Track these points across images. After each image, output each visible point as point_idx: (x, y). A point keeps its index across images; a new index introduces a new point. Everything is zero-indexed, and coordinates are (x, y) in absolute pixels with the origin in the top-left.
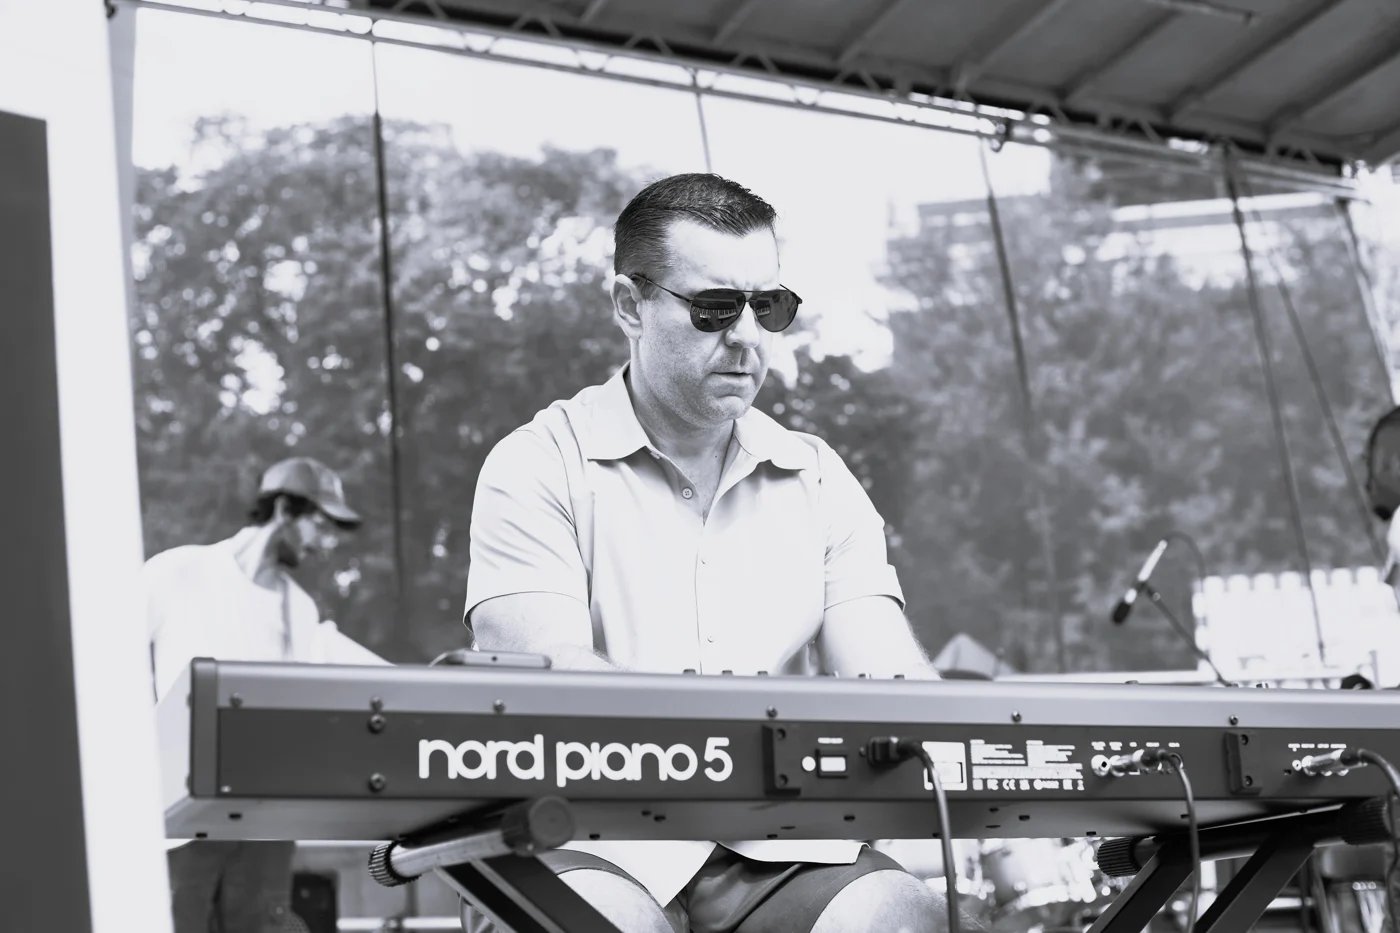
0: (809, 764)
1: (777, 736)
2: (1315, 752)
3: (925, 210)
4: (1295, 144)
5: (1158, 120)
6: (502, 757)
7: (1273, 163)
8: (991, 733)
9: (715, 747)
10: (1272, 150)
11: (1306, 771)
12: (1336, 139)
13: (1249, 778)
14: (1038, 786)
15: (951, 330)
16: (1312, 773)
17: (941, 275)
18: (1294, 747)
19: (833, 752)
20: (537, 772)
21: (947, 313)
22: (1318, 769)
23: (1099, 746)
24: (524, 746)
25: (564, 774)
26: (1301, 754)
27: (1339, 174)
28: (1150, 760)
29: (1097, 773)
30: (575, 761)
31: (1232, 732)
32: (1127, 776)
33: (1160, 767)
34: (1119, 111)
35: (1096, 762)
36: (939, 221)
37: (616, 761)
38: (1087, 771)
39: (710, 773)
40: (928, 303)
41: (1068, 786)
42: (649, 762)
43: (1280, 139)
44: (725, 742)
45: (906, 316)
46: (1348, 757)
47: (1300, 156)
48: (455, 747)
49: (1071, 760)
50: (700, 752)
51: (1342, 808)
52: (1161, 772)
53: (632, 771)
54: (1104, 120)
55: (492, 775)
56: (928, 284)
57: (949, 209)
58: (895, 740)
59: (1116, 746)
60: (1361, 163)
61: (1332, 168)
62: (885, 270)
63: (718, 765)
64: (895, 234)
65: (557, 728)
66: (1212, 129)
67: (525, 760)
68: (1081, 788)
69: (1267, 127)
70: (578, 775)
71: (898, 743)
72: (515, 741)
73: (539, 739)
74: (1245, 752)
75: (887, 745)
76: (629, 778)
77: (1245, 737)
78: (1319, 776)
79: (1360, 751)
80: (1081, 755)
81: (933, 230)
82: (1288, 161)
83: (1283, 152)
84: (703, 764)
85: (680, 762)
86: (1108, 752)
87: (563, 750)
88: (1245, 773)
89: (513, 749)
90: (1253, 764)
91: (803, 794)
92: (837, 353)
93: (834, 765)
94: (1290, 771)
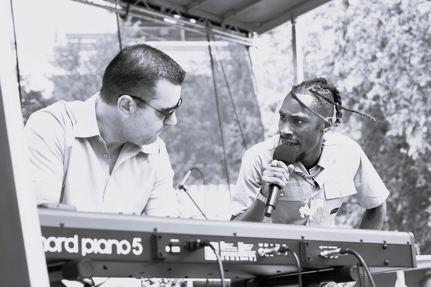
0: (168, 249)
1: (158, 238)
2: (328, 249)
3: (70, 36)
4: (232, 24)
5: (183, 11)
6: (63, 243)
7: (223, 31)
8: (227, 239)
9: (137, 242)
10: (223, 25)
11: (325, 256)
12: (246, 23)
13: (309, 258)
14: (242, 259)
15: (79, 84)
16: (327, 257)
17: (76, 63)
18: (321, 247)
19: (176, 245)
20: (75, 250)
21: (78, 78)
22: (329, 255)
23: (261, 245)
24: (70, 240)
25: (85, 251)
26: (324, 250)
27: (247, 36)
28: (282, 250)
29: (261, 255)
30: (89, 246)
31: (302, 241)
32: (270, 256)
33: (286, 254)
34: (168, 6)
35: (260, 251)
36: (75, 41)
37: (103, 246)
38: (258, 255)
39: (135, 251)
40: (69, 73)
41: (251, 260)
42: (114, 247)
43: (226, 22)
44: (140, 240)
45: (61, 77)
46: (342, 251)
47: (233, 29)
48: (47, 238)
49: (252, 250)
50: (131, 243)
51: (334, 269)
52: (287, 256)
53: (108, 251)
54: (163, 9)
55: (60, 250)
56: (70, 65)
57: (80, 37)
58: (199, 241)
59: (266, 245)
60: (255, 33)
61: (244, 34)
62: (53, 59)
63: (137, 249)
64: (58, 45)
65: (83, 233)
66: (202, 15)
67: (71, 245)
68: (255, 260)
69: (222, 17)
70: (90, 251)
71: (200, 242)
72: (68, 237)
73: (76, 237)
74: (307, 249)
75: (195, 243)
76: (107, 253)
77: (307, 244)
78: (329, 258)
79: (347, 249)
80: (256, 248)
81: (73, 45)
82: (229, 30)
83: (227, 27)
84: (132, 248)
85: (125, 247)
86: (264, 247)
87: (85, 241)
88: (307, 256)
89: (67, 240)
90: (310, 253)
91: (166, 261)
92: (36, 90)
93: (176, 249)
94: (320, 256)
